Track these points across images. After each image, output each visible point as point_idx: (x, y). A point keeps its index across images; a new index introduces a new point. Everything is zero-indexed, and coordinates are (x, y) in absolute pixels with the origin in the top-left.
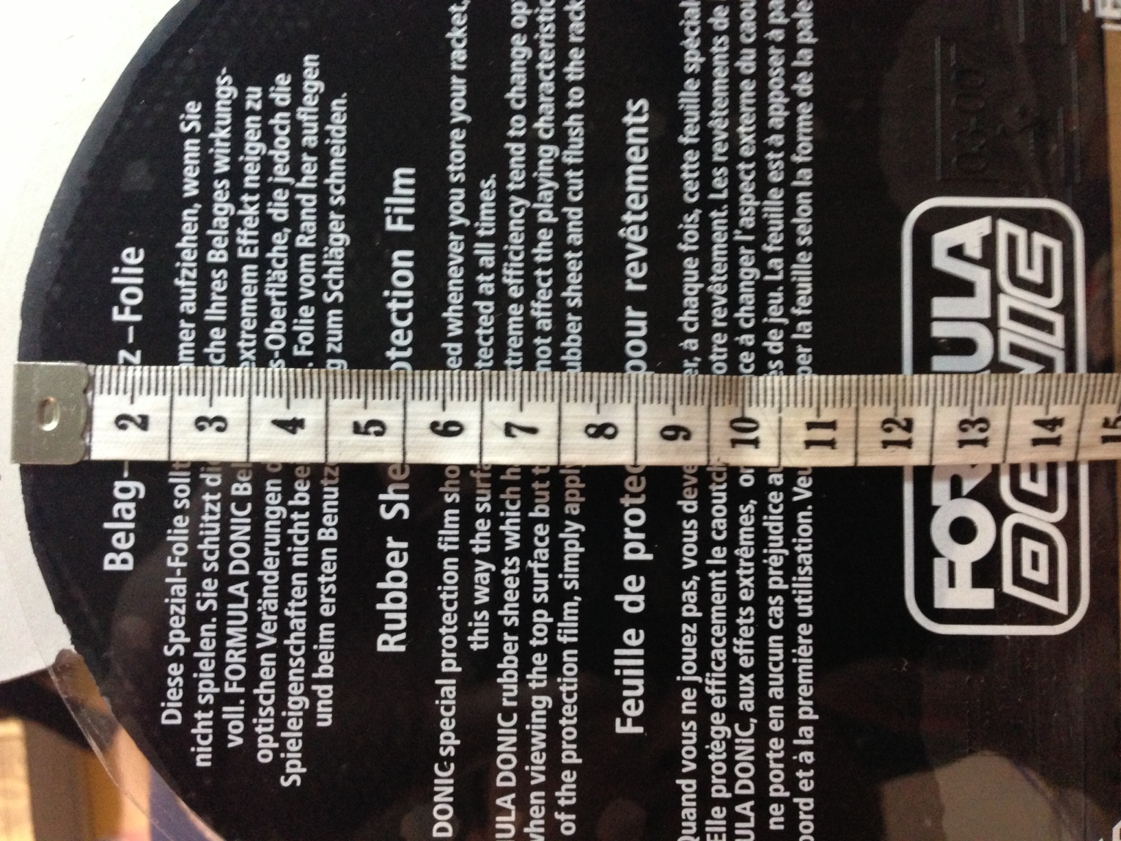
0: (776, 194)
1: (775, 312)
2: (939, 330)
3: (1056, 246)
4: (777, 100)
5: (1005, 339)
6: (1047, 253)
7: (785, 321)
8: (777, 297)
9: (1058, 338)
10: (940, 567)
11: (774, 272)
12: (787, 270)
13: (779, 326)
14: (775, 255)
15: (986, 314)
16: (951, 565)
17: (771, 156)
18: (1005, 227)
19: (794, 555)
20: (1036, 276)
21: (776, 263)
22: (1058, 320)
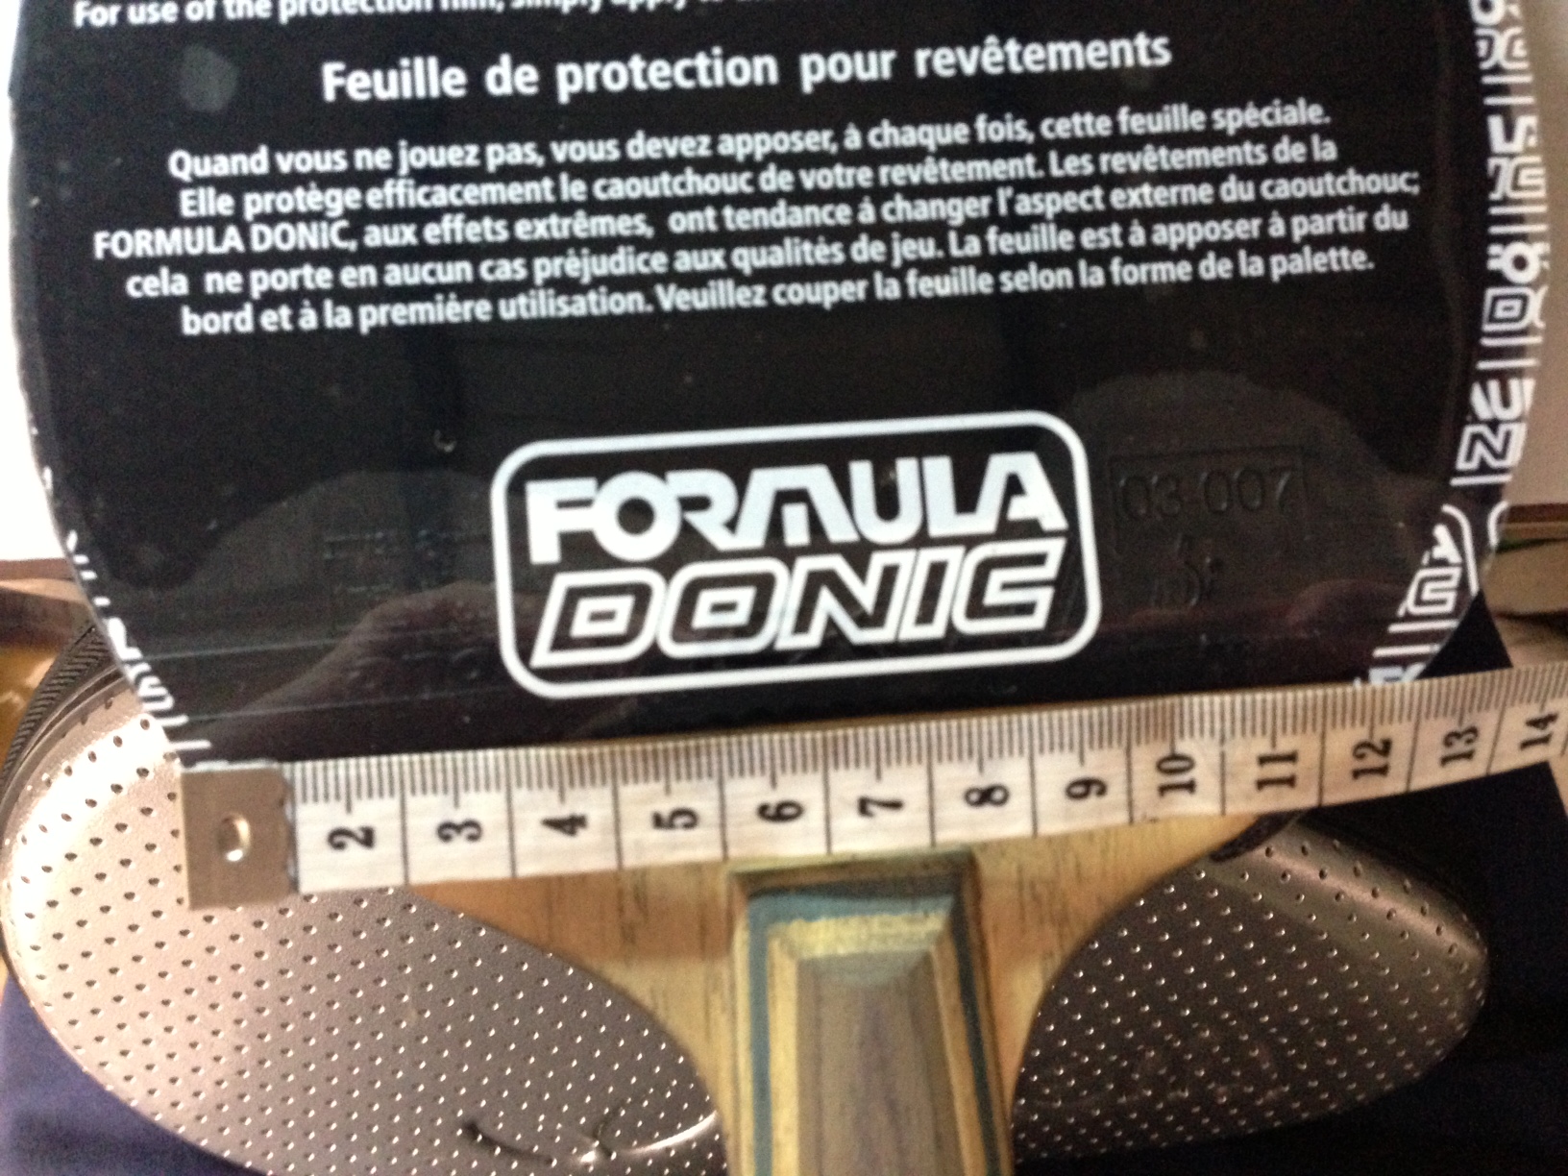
0: (1064, 240)
1: (907, 249)
2: (905, 469)
3: (1037, 621)
4: (1191, 234)
5: (903, 559)
6: (1026, 609)
7: (897, 263)
8: (927, 249)
9: (912, 632)
10: (583, 487)
11: (961, 244)
12: (966, 261)
13: (889, 254)
14: (985, 245)
15: (935, 531)
16: (586, 503)
17: (1116, 229)
18: (1055, 549)
19: (584, 290)
20: (993, 596)
21: (973, 247)
22: (936, 630)
